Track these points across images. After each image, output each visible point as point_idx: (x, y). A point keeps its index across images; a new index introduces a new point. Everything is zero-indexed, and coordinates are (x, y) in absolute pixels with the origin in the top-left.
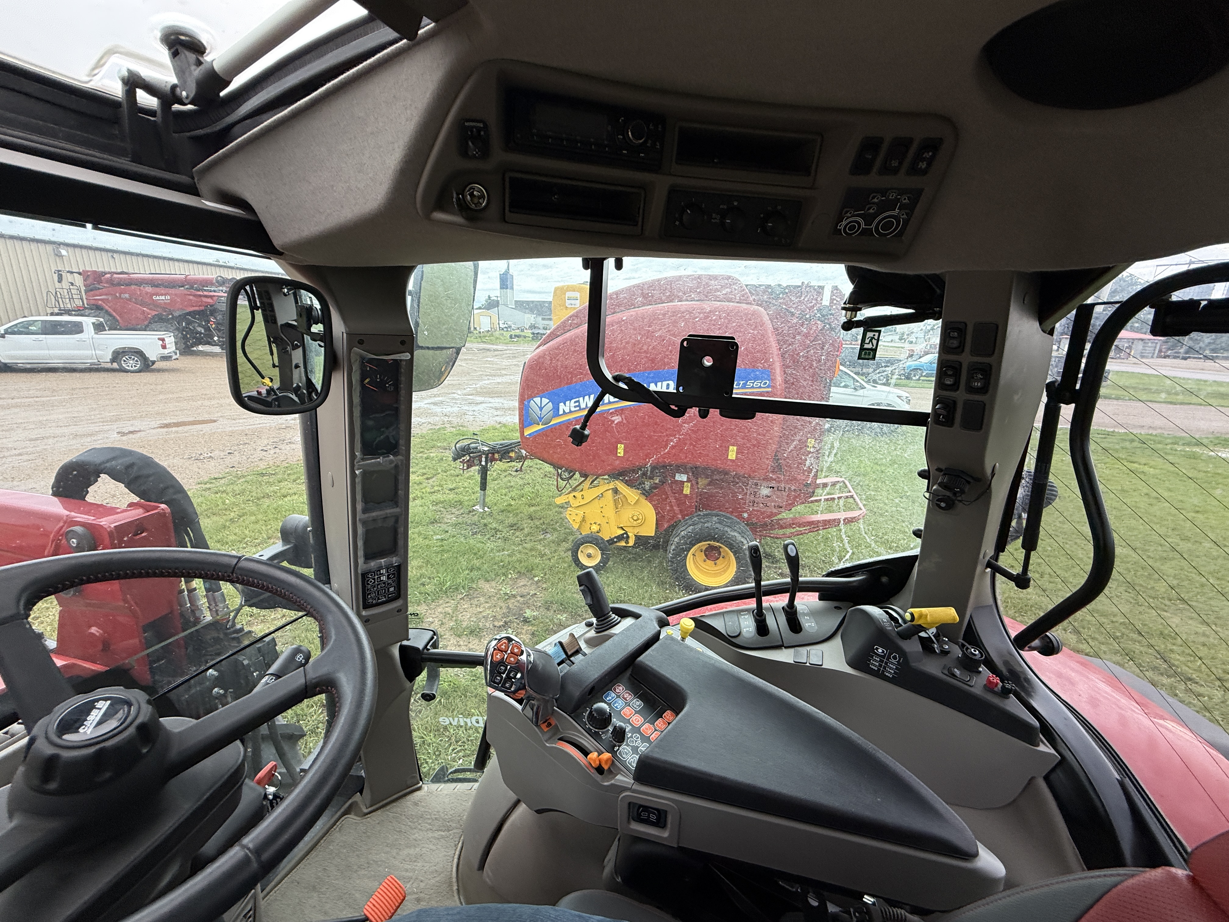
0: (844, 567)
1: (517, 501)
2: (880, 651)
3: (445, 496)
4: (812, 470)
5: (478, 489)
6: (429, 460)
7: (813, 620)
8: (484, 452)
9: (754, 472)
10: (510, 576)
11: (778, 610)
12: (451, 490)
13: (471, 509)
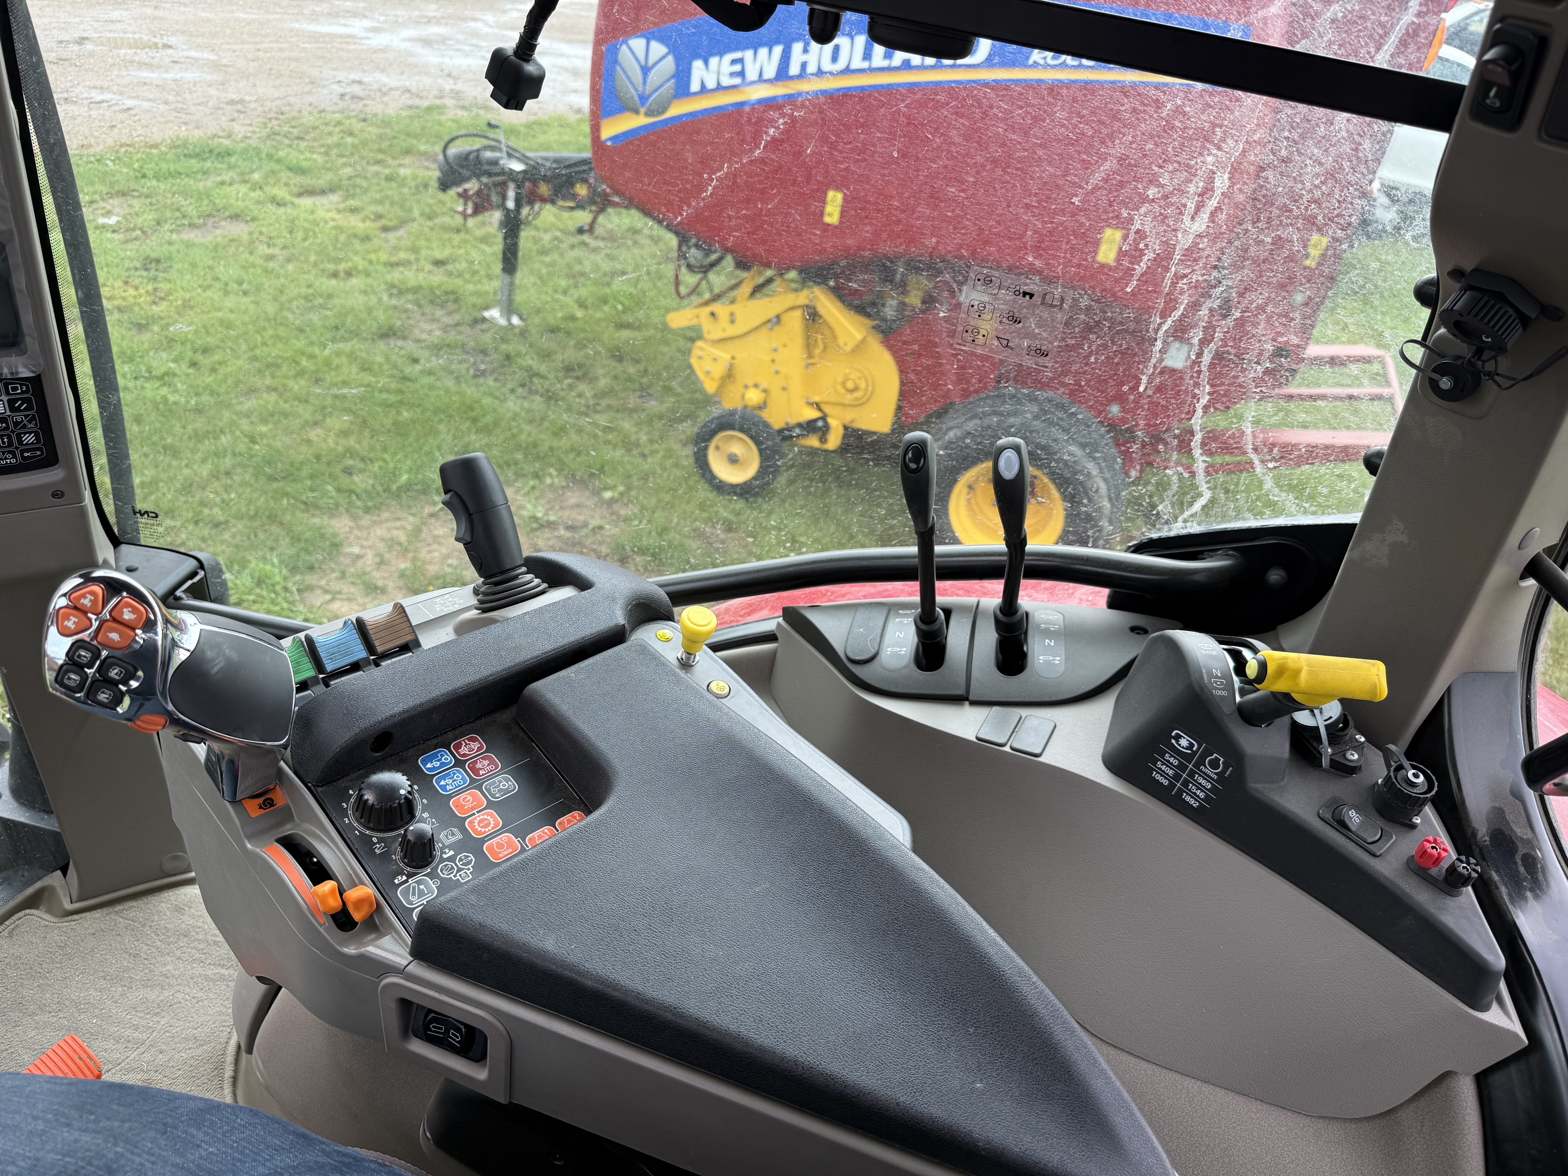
0: (1184, 532)
1: (591, 312)
2: (1184, 742)
3: (421, 276)
4: (1142, 253)
5: (498, 267)
6: (394, 184)
7: (1062, 651)
8: (511, 175)
9: (987, 242)
10: (548, 481)
11: (985, 613)
12: (438, 263)
13: (477, 315)
